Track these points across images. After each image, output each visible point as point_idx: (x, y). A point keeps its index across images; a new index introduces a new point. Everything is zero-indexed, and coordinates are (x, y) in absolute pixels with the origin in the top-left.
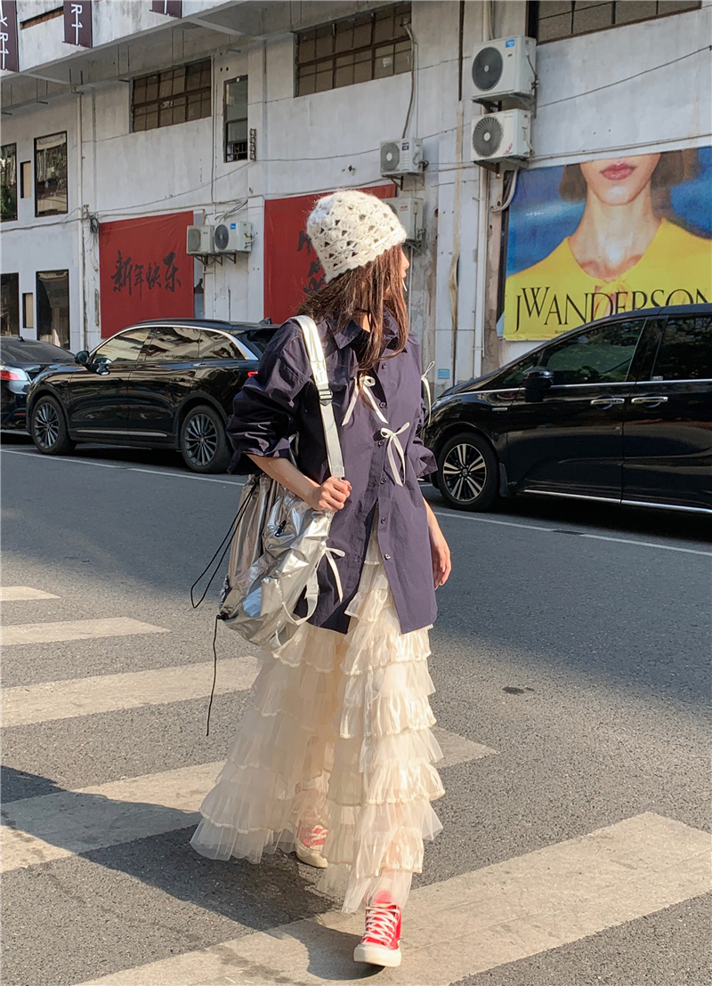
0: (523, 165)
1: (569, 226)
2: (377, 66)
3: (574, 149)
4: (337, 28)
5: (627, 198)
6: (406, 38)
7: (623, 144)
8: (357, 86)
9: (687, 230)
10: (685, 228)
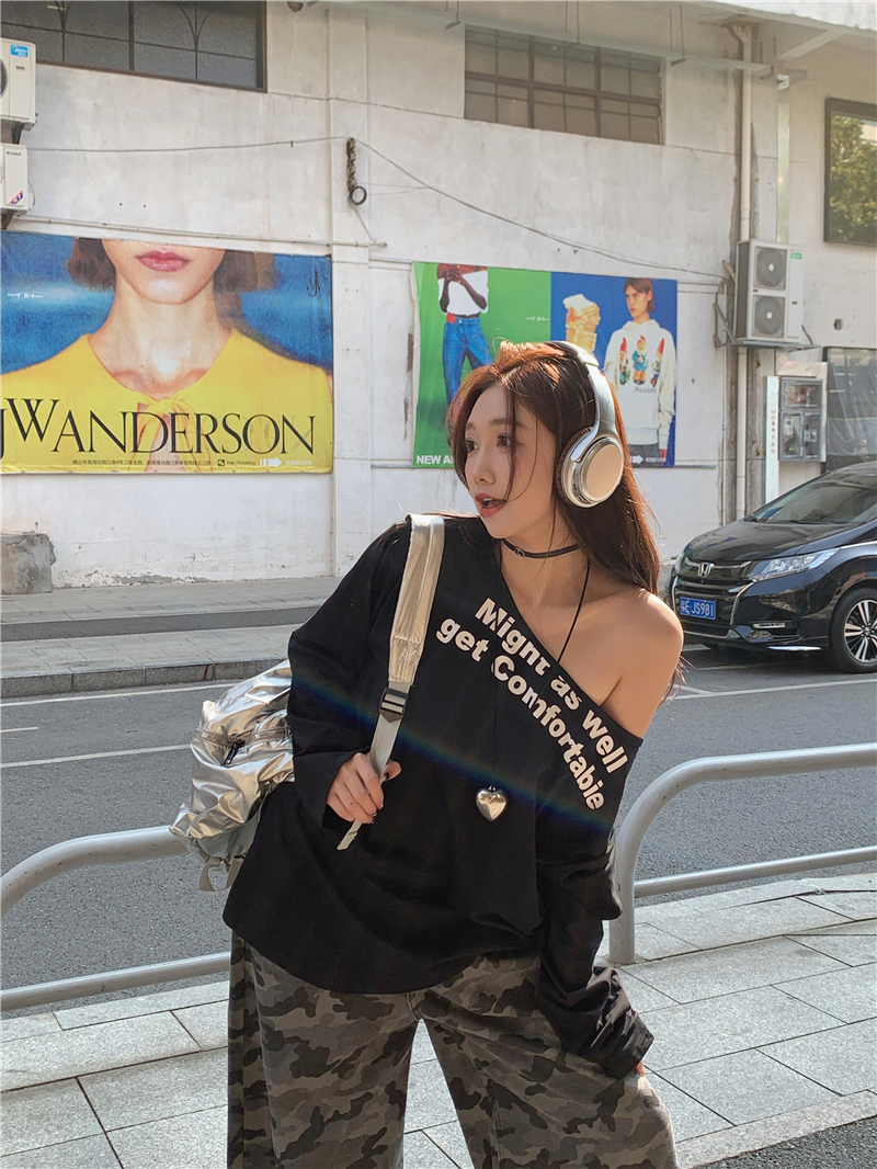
9: (267, 347)
10: (262, 343)
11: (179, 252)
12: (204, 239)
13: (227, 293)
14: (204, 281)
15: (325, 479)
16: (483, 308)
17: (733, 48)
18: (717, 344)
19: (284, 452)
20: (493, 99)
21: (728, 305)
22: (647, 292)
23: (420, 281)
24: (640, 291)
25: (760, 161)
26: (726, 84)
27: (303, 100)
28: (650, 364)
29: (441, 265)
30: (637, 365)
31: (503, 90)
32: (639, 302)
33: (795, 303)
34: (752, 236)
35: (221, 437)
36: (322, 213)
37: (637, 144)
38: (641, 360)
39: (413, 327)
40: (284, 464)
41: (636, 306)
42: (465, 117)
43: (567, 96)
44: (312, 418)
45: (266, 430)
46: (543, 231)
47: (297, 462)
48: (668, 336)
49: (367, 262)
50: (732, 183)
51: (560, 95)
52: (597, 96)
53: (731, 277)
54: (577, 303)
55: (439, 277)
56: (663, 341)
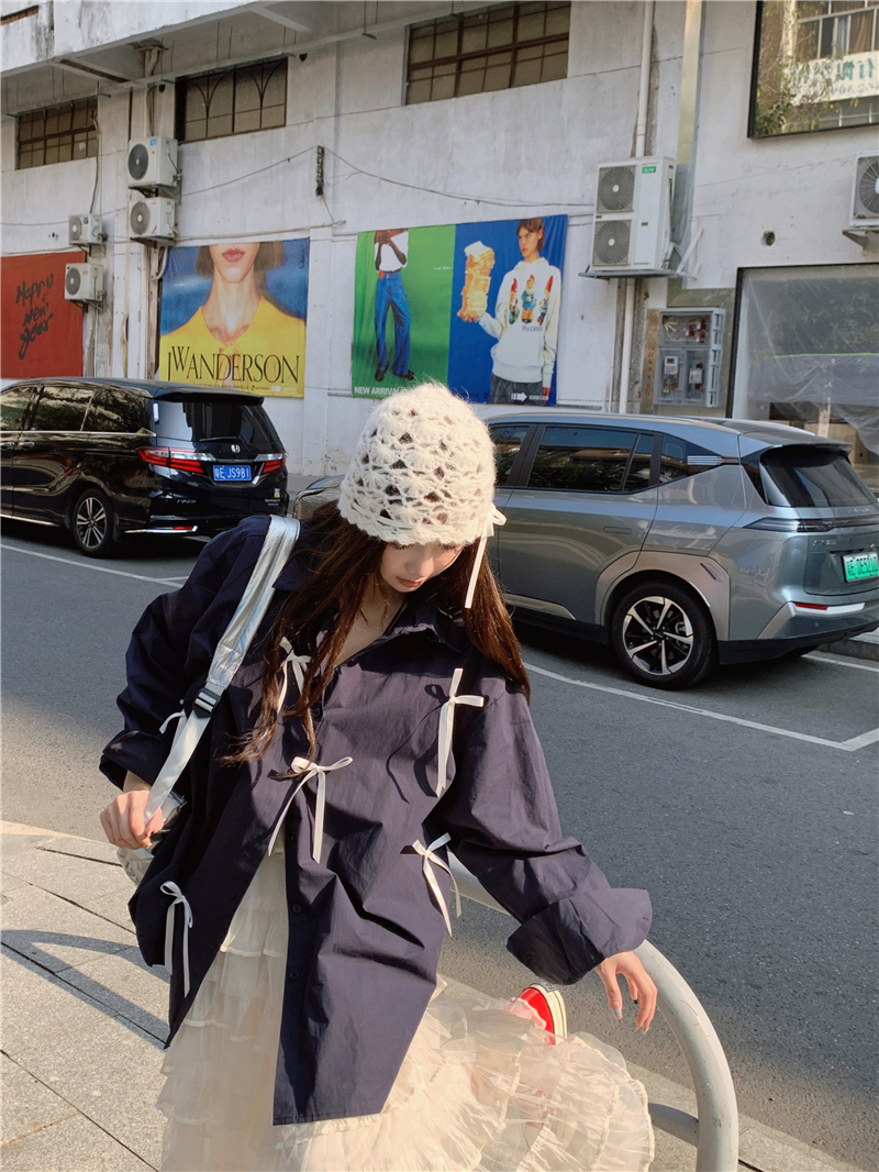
0: (171, 244)
1: (201, 297)
2: (75, 148)
3: (205, 234)
4: (46, 114)
5: (239, 277)
6: (93, 128)
7: (238, 232)
8: (60, 164)
9: (277, 307)
10: (275, 305)
11: (242, 248)
13: (261, 272)
14: (250, 266)
16: (404, 264)
19: (283, 382)
20: (430, 81)
22: (538, 231)
24: (531, 231)
25: (662, 65)
28: (537, 303)
29: (378, 231)
30: (526, 305)
31: (438, 70)
32: (529, 241)
33: (645, 224)
34: (649, 152)
35: (253, 371)
37: (546, 84)
38: (529, 299)
40: (283, 390)
41: (528, 247)
42: (403, 104)
43: (489, 58)
44: (297, 357)
45: (275, 367)
47: (288, 389)
48: (555, 271)
49: (330, 238)
52: (513, 48)
55: (375, 243)
56: (551, 279)
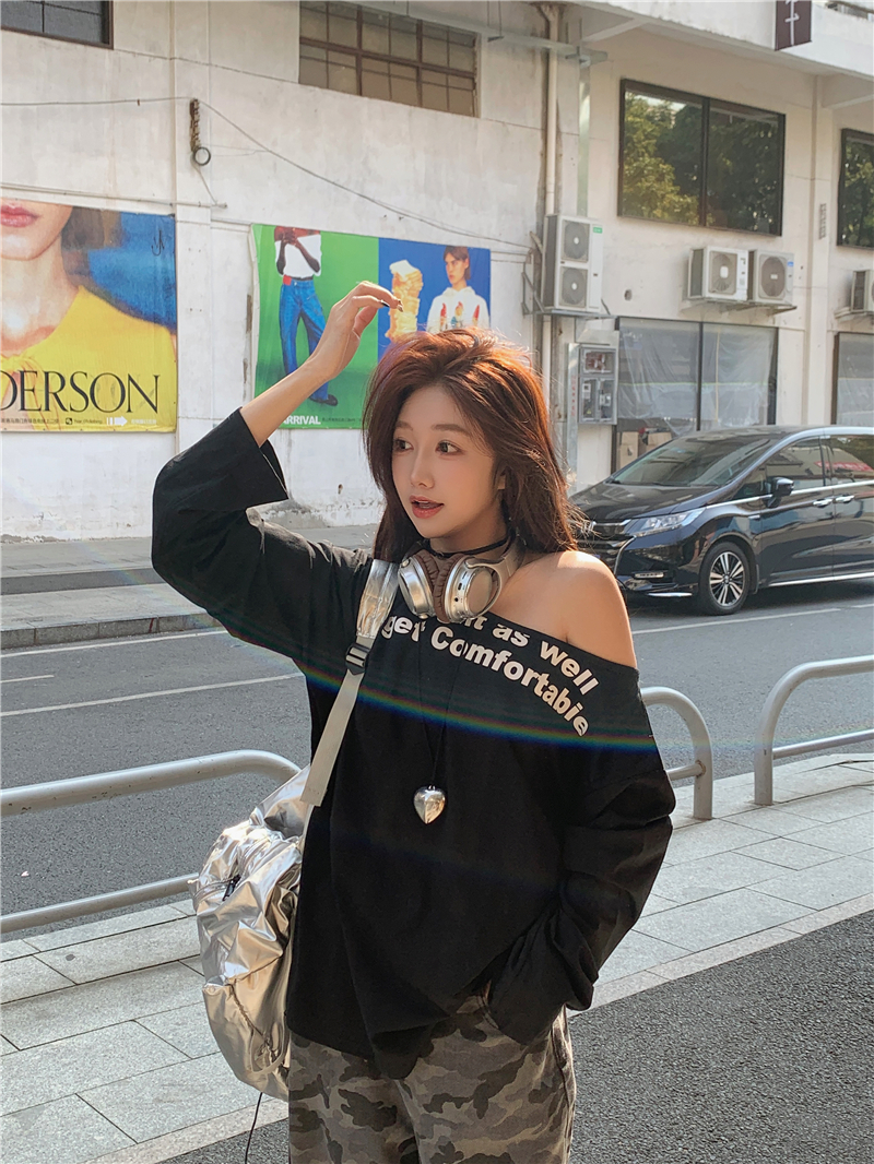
9: (112, 305)
10: (109, 302)
11: (28, 207)
12: (52, 195)
13: (75, 250)
14: (51, 239)
15: (170, 437)
16: (317, 271)
17: (541, 27)
18: (525, 312)
19: (129, 410)
20: (324, 65)
21: (535, 274)
22: (464, 259)
23: (259, 243)
24: (458, 259)
25: (564, 137)
26: (534, 60)
27: (148, 58)
29: (278, 227)
31: (334, 56)
32: (457, 270)
33: (596, 275)
34: (557, 209)
35: (68, 396)
36: (165, 171)
37: (455, 116)
39: (252, 288)
40: (129, 422)
41: (454, 274)
42: (300, 82)
43: (392, 65)
44: (156, 377)
45: (113, 389)
46: (371, 197)
47: (142, 422)
48: (482, 302)
49: (209, 222)
50: (539, 157)
51: (385, 64)
52: (419, 67)
53: (538, 249)
54: (402, 269)
55: (276, 240)
56: (478, 307)
